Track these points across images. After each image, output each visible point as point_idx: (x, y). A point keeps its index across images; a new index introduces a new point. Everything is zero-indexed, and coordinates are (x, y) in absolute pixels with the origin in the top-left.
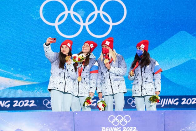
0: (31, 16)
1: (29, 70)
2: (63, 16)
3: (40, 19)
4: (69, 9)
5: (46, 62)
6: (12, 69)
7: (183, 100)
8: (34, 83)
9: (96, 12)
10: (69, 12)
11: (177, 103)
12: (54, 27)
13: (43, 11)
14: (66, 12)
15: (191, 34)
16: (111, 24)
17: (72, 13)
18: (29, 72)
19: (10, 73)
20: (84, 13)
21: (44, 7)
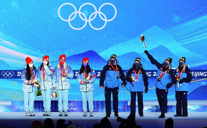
0: (52, 15)
1: (51, 52)
2: (74, 15)
3: (59, 17)
4: (78, 11)
5: (62, 46)
6: (39, 51)
7: (155, 73)
8: (54, 60)
9: (96, 12)
10: (77, 12)
11: (150, 75)
12: (67, 22)
13: (60, 11)
14: (76, 12)
15: (161, 28)
16: (106, 20)
17: (79, 12)
18: (50, 53)
19: (38, 54)
20: (88, 13)
21: (61, 9)
